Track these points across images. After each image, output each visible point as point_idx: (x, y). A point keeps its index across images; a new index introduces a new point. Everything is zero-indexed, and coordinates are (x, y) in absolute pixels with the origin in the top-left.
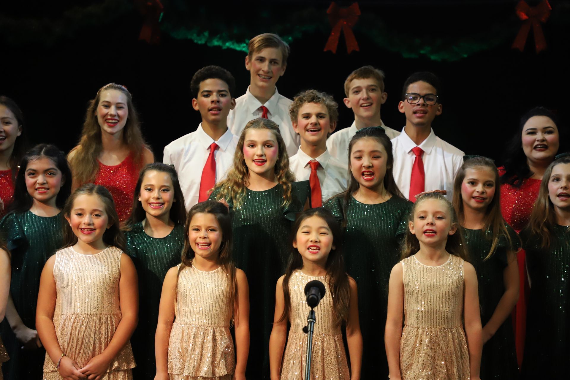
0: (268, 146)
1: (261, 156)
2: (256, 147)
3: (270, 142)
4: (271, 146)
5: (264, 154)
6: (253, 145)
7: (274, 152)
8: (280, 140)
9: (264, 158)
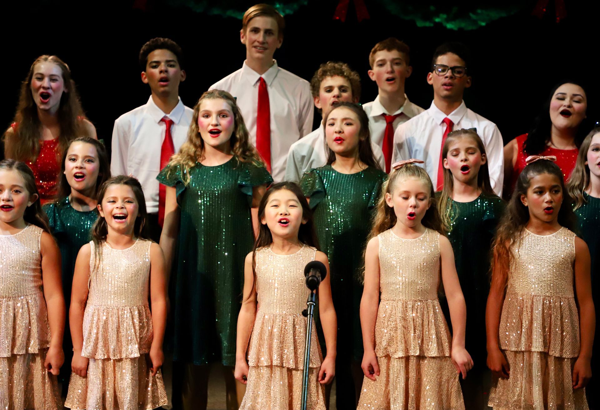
0: (223, 116)
1: (217, 125)
2: (211, 117)
3: (225, 112)
4: (227, 116)
5: (218, 124)
6: (207, 115)
7: (230, 122)
8: (235, 110)
9: (219, 128)
